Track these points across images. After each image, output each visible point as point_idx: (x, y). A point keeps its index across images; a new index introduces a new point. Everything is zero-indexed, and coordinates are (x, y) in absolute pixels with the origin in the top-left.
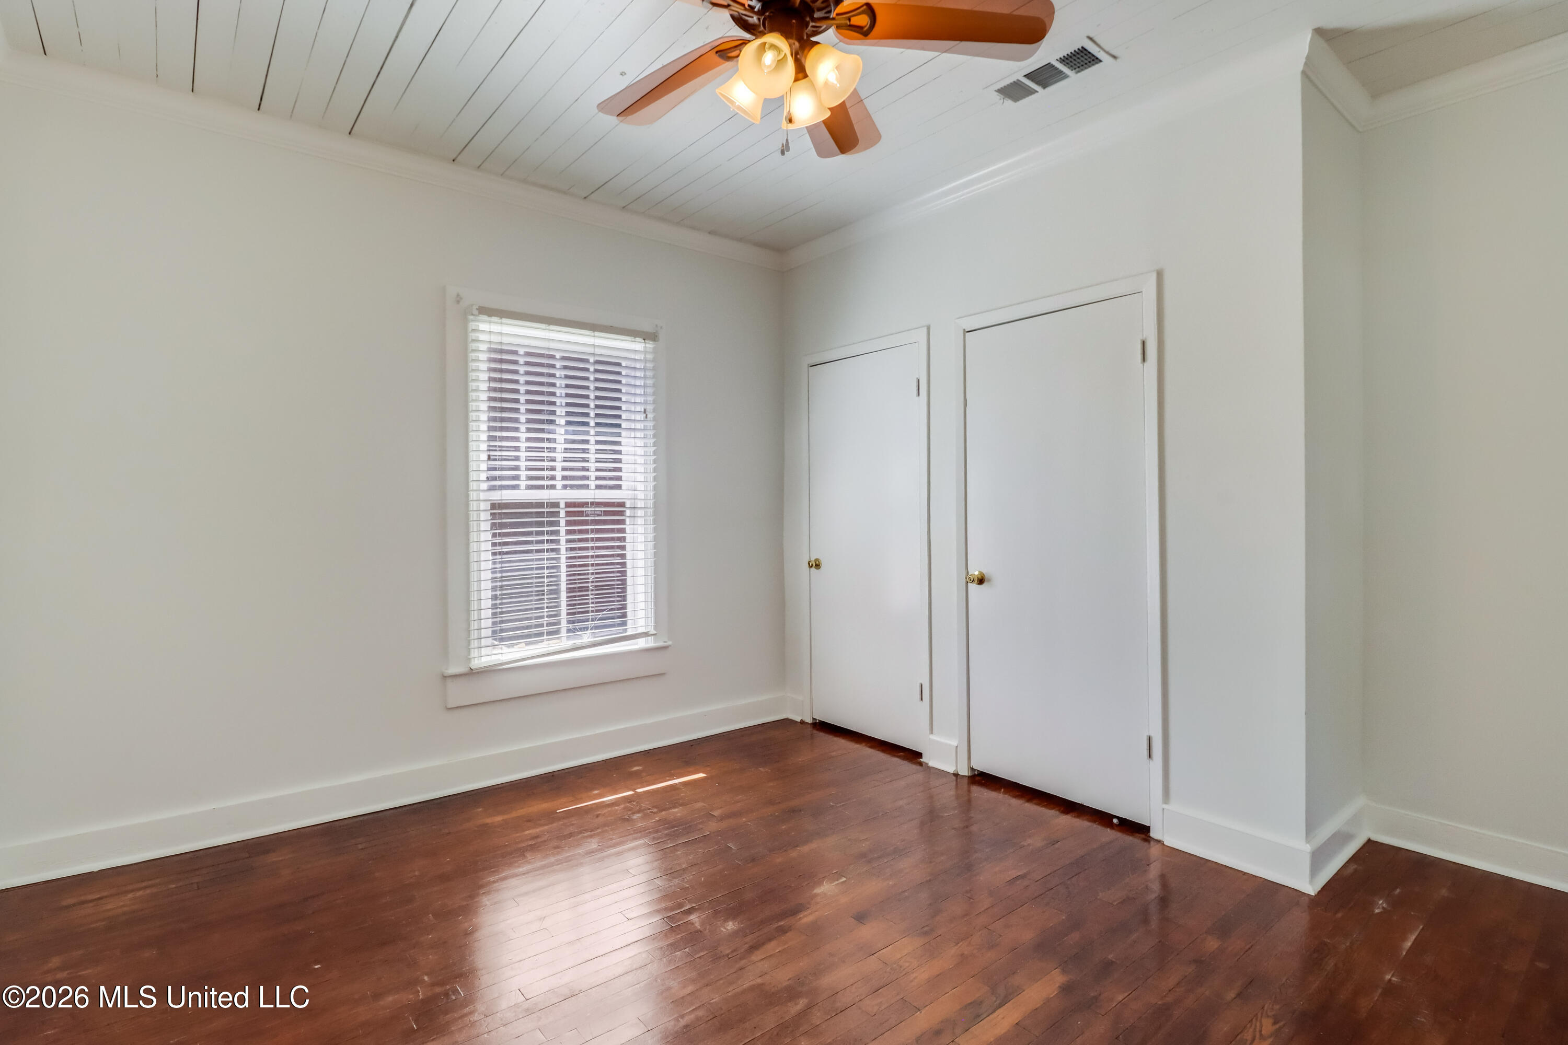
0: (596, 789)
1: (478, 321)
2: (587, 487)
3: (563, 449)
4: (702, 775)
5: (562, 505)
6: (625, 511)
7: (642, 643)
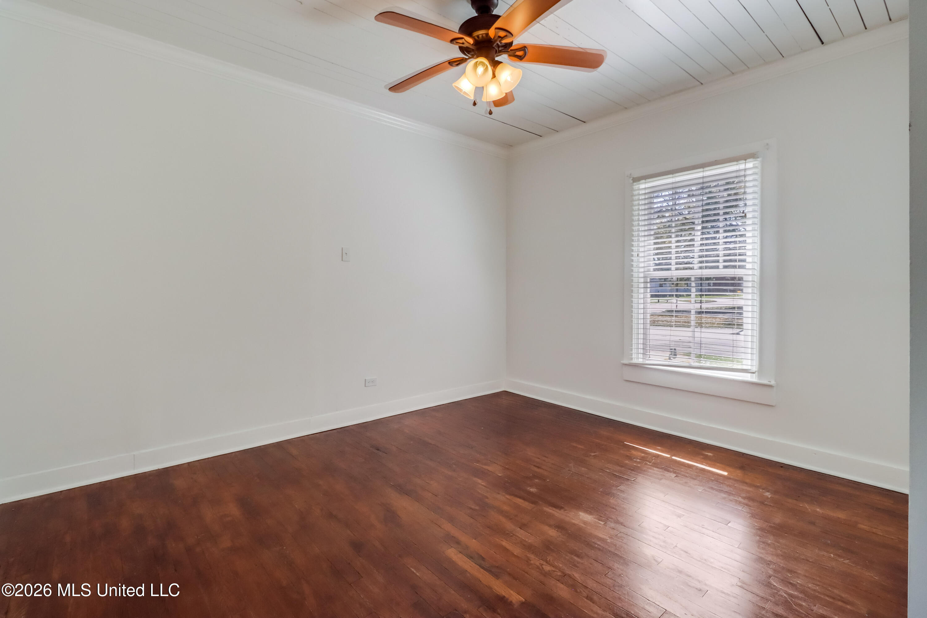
0: (660, 447)
1: (639, 184)
2: (717, 267)
3: (699, 244)
4: (726, 473)
5: (693, 279)
6: (743, 283)
7: (748, 377)
